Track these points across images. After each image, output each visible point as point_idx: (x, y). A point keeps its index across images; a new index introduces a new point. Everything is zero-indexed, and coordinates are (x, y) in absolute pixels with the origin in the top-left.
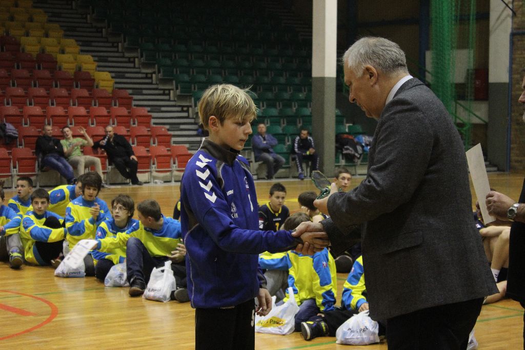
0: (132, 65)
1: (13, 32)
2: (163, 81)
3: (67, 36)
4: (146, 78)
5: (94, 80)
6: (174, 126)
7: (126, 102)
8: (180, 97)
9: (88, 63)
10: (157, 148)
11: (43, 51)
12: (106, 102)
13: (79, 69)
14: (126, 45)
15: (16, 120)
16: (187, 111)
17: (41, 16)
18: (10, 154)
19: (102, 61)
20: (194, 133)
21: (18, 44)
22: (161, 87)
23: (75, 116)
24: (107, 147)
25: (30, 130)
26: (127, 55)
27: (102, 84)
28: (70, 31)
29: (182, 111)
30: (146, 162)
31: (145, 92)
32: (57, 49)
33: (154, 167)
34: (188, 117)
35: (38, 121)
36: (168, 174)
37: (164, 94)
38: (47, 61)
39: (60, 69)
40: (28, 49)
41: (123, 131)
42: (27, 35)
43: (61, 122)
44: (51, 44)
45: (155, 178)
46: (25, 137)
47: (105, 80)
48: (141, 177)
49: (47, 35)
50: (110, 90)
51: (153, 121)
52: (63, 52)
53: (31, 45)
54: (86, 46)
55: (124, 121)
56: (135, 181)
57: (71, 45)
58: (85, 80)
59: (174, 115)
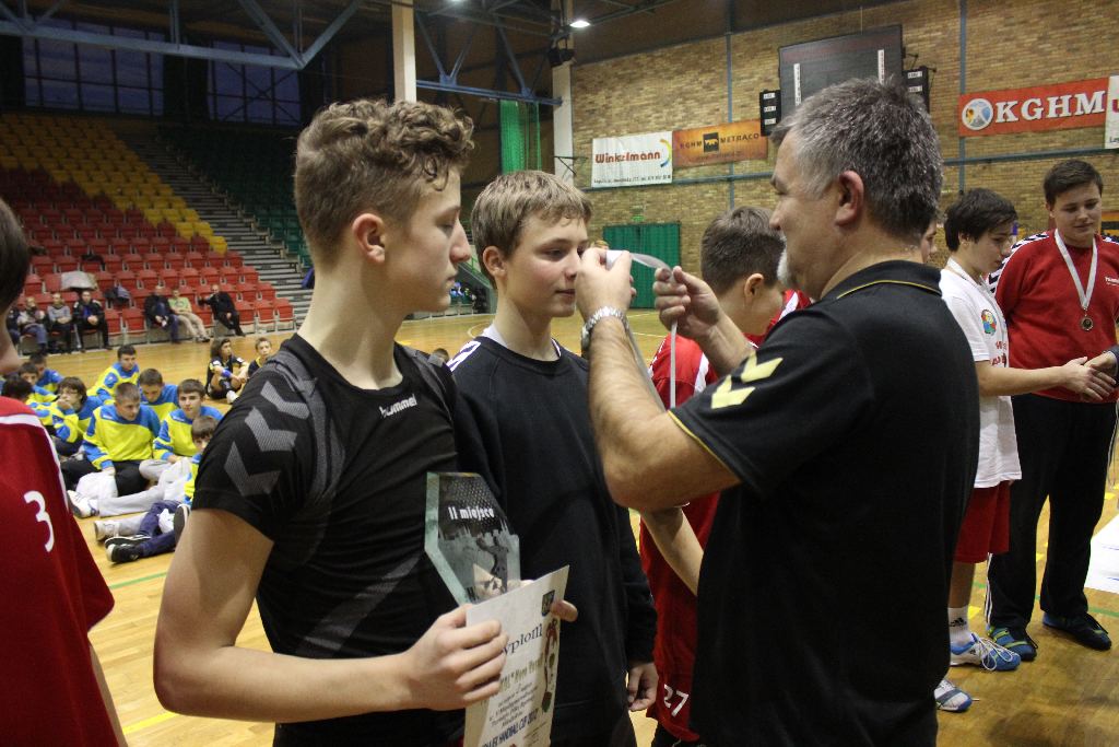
0: (248, 229)
1: (139, 205)
2: (275, 242)
3: (189, 207)
4: (261, 240)
5: (208, 244)
6: (282, 281)
7: (237, 262)
8: (288, 255)
9: (205, 229)
10: (261, 302)
11: (165, 220)
12: (218, 263)
13: (197, 234)
14: (244, 212)
15: (129, 284)
16: (295, 268)
17: (167, 191)
18: (120, 315)
19: (220, 227)
20: (300, 286)
21: (141, 215)
22: (274, 247)
23: (187, 277)
24: (212, 302)
25: (142, 291)
26: (245, 220)
27: (216, 247)
28: (193, 202)
29: (291, 268)
30: (249, 316)
31: (258, 252)
32: (179, 218)
33: (257, 319)
34: (296, 273)
35: (150, 283)
36: (272, 324)
37: (276, 254)
38: (168, 230)
39: (179, 236)
40: (150, 219)
41: (230, 288)
42: (152, 207)
43: (173, 284)
44: (172, 215)
45: (260, 328)
46: (136, 298)
47: (219, 244)
48: (244, 329)
49: (170, 207)
50: (222, 252)
51: (260, 277)
52: (184, 220)
53: (153, 216)
54: (207, 214)
55: (233, 280)
56: (239, 333)
57: (191, 213)
58: (201, 245)
59: (283, 271)
